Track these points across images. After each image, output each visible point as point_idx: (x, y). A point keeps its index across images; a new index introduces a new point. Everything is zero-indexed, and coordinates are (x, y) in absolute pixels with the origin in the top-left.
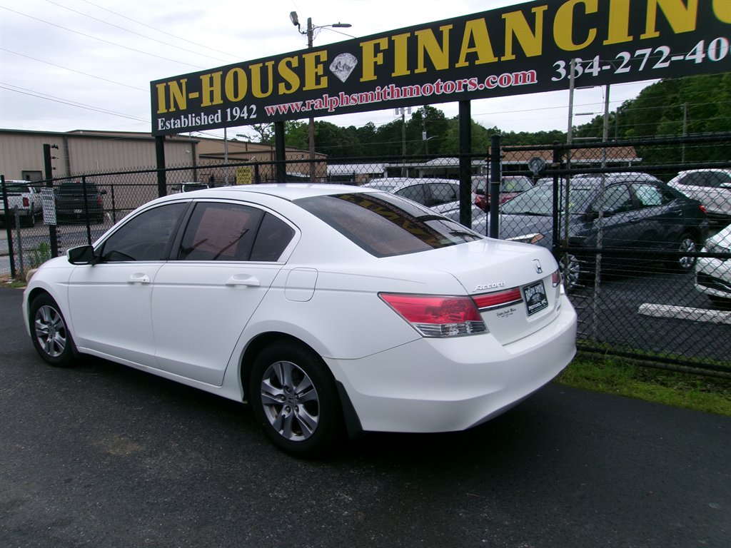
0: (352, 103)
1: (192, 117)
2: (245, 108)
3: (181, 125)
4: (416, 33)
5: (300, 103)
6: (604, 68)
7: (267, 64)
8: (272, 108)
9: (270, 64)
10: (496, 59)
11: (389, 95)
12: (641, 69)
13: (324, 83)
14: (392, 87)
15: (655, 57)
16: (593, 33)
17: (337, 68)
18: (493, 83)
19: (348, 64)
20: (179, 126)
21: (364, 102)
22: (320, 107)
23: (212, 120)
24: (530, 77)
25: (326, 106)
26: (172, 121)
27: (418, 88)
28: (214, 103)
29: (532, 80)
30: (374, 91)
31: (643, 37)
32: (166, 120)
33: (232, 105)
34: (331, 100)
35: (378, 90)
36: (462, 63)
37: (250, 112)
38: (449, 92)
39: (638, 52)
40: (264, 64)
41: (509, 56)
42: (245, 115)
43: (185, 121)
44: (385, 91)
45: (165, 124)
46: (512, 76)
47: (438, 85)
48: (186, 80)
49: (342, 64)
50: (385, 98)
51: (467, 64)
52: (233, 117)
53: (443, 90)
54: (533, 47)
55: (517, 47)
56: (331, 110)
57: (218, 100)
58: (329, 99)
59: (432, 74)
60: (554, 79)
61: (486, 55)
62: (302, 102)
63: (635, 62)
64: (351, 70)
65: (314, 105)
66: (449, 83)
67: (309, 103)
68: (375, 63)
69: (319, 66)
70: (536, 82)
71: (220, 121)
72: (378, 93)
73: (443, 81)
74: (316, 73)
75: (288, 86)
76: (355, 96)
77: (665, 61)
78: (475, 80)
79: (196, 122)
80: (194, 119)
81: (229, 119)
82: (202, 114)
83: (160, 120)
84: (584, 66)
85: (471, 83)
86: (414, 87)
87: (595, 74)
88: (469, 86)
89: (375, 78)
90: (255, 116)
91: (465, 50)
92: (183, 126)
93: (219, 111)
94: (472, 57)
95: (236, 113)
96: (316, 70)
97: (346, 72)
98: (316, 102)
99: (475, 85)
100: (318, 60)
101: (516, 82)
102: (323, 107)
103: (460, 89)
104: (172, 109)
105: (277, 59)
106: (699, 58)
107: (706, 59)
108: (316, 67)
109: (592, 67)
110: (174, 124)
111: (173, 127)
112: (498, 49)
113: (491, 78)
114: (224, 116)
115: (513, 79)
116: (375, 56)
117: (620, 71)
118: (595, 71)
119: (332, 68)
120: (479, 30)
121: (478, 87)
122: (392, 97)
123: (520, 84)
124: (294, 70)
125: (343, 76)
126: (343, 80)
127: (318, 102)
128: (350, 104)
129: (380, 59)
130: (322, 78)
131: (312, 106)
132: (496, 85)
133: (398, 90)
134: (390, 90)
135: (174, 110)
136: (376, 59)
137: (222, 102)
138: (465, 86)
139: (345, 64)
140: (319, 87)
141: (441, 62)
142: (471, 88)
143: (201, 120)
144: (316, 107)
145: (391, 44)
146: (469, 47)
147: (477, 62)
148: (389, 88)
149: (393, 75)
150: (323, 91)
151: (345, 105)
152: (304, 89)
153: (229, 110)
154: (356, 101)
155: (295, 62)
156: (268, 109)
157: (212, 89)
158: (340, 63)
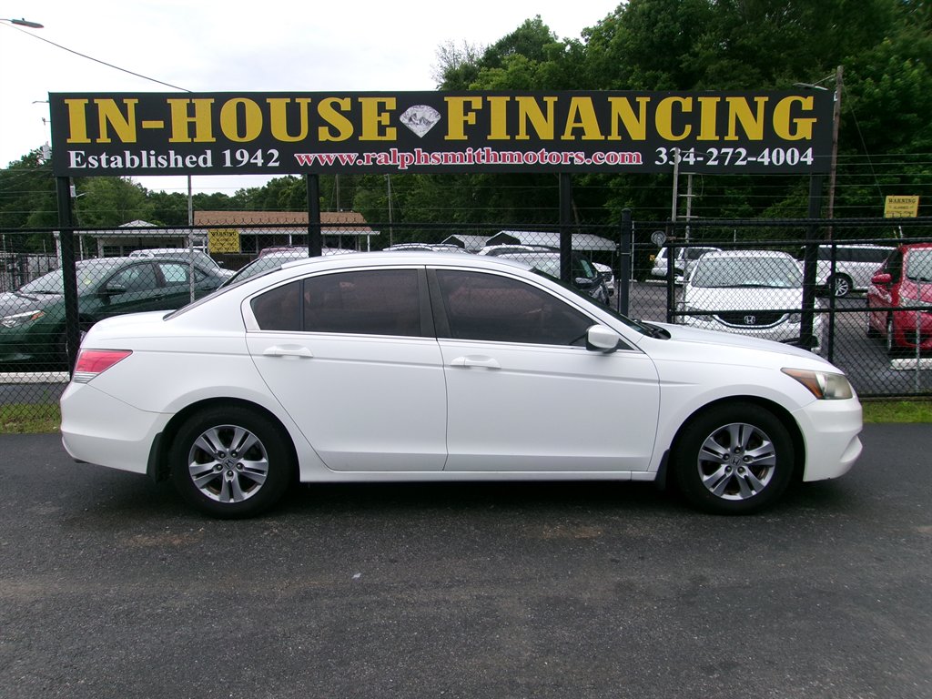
0: (433, 162)
1: (149, 154)
2: (259, 153)
3: (124, 164)
4: (517, 99)
5: (354, 155)
6: (698, 159)
7: (297, 100)
8: (308, 157)
9: (304, 103)
10: (603, 138)
11: (483, 157)
12: (726, 164)
13: (391, 134)
14: (488, 151)
15: (736, 156)
16: (688, 128)
17: (410, 120)
18: (601, 159)
19: (427, 118)
20: (120, 165)
21: (450, 163)
22: (386, 161)
23: (192, 163)
24: (635, 158)
25: (395, 161)
26: (104, 157)
27: (519, 155)
28: (195, 140)
29: (638, 161)
30: (465, 152)
31: (726, 138)
32: (88, 155)
33: (235, 147)
34: (403, 156)
35: (469, 151)
36: (568, 136)
37: (267, 158)
38: (554, 163)
39: (724, 150)
40: (293, 100)
41: (615, 136)
42: (260, 162)
43: (132, 160)
44: (478, 154)
45: (85, 160)
46: (619, 155)
47: (542, 154)
48: (136, 101)
49: (419, 117)
50: (479, 160)
51: (573, 138)
52: (235, 162)
53: (548, 160)
54: (638, 132)
55: (622, 129)
56: (403, 166)
57: (205, 135)
58: (398, 154)
59: (534, 143)
60: (657, 163)
61: (592, 132)
62: (357, 154)
63: (721, 158)
64: (432, 125)
65: (376, 159)
66: (555, 153)
67: (368, 156)
68: (466, 122)
69: (383, 114)
70: (641, 163)
71: (209, 164)
72: (470, 155)
73: (548, 151)
74: (379, 122)
75: (334, 131)
76: (437, 154)
77: (743, 160)
78: (582, 155)
79: (157, 162)
80: (153, 158)
81: (228, 164)
82: (172, 153)
83: (73, 154)
84: (682, 155)
85: (577, 156)
86: (515, 154)
87: (692, 163)
88: (576, 159)
90: (277, 164)
91: (570, 124)
92: (128, 165)
93: (209, 152)
94: (578, 132)
95: (242, 156)
96: (379, 119)
97: (424, 126)
98: (380, 156)
99: (582, 159)
100: (381, 108)
101: (623, 161)
102: (391, 163)
103: (566, 161)
104: (104, 138)
105: (316, 97)
106: (766, 161)
107: (771, 162)
108: (379, 115)
109: (688, 157)
110: (108, 162)
111: (104, 165)
112: (605, 126)
113: (598, 154)
114: (218, 159)
115: (619, 158)
116: (466, 114)
117: (710, 163)
118: (691, 161)
119: (403, 119)
120: (586, 108)
121: (585, 161)
122: (488, 160)
123: (627, 163)
124: (344, 114)
125: (421, 131)
126: (421, 134)
127: (383, 157)
128: (429, 163)
129: (472, 119)
130: (387, 129)
131: (374, 160)
132: (603, 162)
133: (495, 155)
134: (485, 153)
135: (109, 141)
136: (466, 118)
137: (213, 140)
138: (572, 159)
139: (423, 118)
140: (383, 138)
141: (545, 132)
142: (577, 162)
143: (168, 160)
144: (380, 162)
145: (487, 105)
146: (575, 122)
147: (584, 138)
148: (483, 150)
149: (489, 138)
150: (391, 144)
151: (423, 163)
152: (361, 138)
153: (228, 153)
154: (439, 160)
155: (346, 105)
156: (300, 157)
157: (191, 120)
158: (415, 115)
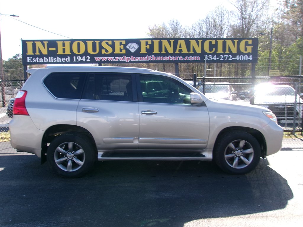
0: (136, 60)
2: (84, 57)
3: (43, 61)
4: (162, 41)
5: (112, 58)
6: (217, 58)
7: (95, 41)
8: (98, 59)
9: (97, 42)
11: (152, 58)
12: (226, 60)
13: (124, 52)
15: (229, 58)
16: (214, 49)
19: (135, 47)
21: (142, 60)
22: (122, 60)
23: (64, 60)
24: (198, 58)
26: (37, 59)
28: (65, 54)
30: (146, 57)
31: (226, 52)
32: (33, 58)
33: (76, 55)
34: (127, 58)
35: (147, 57)
36: (177, 52)
37: (86, 59)
38: (173, 60)
41: (192, 52)
42: (84, 60)
43: (46, 60)
44: (150, 57)
45: (32, 60)
47: (169, 57)
48: (47, 42)
49: (132, 46)
50: (150, 59)
51: (179, 52)
52: (77, 60)
53: (171, 59)
54: (199, 50)
55: (194, 50)
56: (127, 61)
57: (68, 52)
58: (126, 58)
59: (167, 54)
60: (204, 60)
61: (185, 51)
62: (114, 58)
63: (224, 58)
64: (136, 49)
65: (119, 59)
66: (173, 57)
67: (117, 58)
68: (146, 48)
70: (200, 60)
71: (69, 61)
72: (148, 58)
73: (171, 56)
74: (120, 48)
75: (107, 51)
76: (138, 58)
77: (231, 59)
78: (182, 57)
79: (53, 60)
80: (52, 59)
81: (75, 61)
82: (58, 57)
83: (28, 58)
84: (212, 57)
85: (180, 58)
86: (161, 57)
87: (215, 60)
88: (180, 59)
89: (146, 53)
90: (89, 61)
91: (178, 48)
92: (45, 61)
93: (69, 57)
94: (181, 50)
95: (79, 58)
96: (120, 47)
97: (134, 49)
99: (181, 59)
100: (121, 44)
102: (124, 60)
104: (38, 53)
105: (101, 41)
106: (238, 59)
107: (239, 60)
108: (120, 46)
110: (39, 60)
111: (37, 61)
112: (188, 48)
113: (187, 57)
114: (72, 59)
115: (193, 58)
116: (146, 45)
117: (221, 60)
118: (215, 59)
119: (127, 47)
120: (183, 43)
121: (183, 59)
123: (195, 60)
124: (110, 45)
125: (133, 50)
126: (133, 52)
127: (121, 58)
128: (135, 60)
129: (148, 47)
130: (123, 50)
132: (188, 59)
133: (155, 57)
134: (152, 57)
135: (39, 54)
137: (70, 54)
138: (178, 59)
139: (133, 47)
140: (121, 53)
141: (170, 50)
142: (180, 60)
143: (57, 60)
145: (153, 43)
147: (182, 52)
149: (153, 52)
150: (124, 54)
151: (133, 60)
152: (114, 53)
153: (74, 57)
154: (138, 59)
155: (110, 43)
156: (96, 58)
157: (64, 47)
158: (131, 46)
